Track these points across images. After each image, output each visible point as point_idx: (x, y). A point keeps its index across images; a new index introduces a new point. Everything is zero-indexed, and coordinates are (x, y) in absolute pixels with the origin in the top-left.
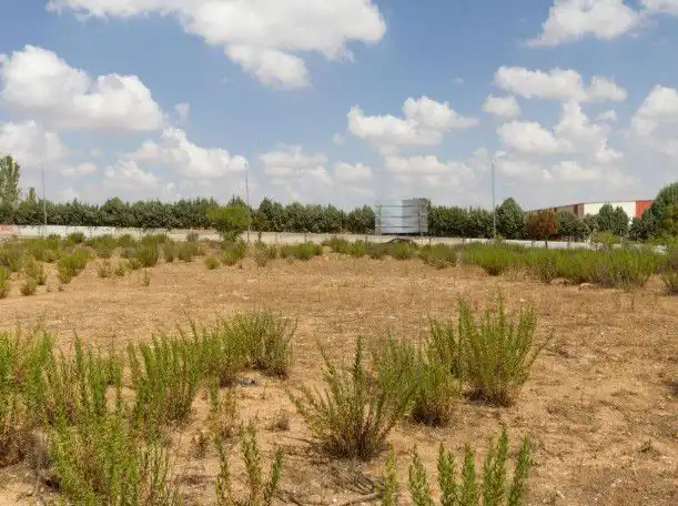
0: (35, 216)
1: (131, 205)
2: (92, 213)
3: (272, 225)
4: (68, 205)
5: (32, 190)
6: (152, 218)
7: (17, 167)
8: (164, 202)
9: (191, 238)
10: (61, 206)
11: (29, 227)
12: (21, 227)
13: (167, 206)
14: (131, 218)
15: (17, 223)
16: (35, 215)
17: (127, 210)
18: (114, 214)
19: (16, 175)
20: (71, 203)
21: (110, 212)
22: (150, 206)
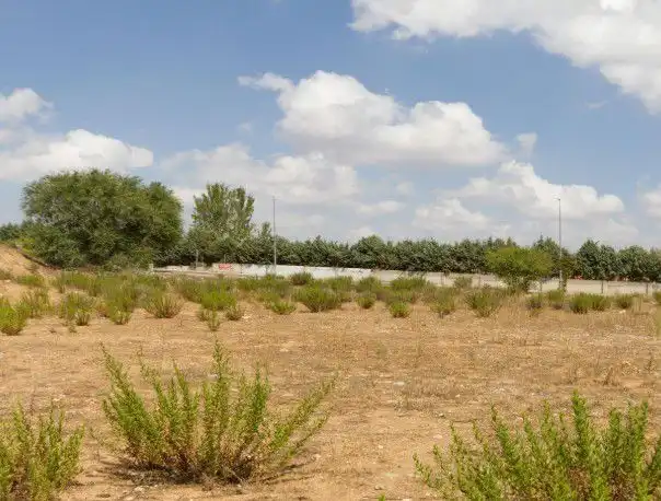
0: (262, 255)
1: (394, 245)
2: (338, 253)
3: (596, 272)
4: (308, 242)
5: (266, 226)
6: (423, 261)
7: (251, 201)
8: (441, 242)
9: (460, 284)
10: (298, 244)
11: (254, 267)
12: (244, 266)
13: (444, 246)
14: (393, 260)
15: (239, 262)
16: (264, 253)
17: (388, 250)
18: (370, 254)
19: (249, 209)
20: (312, 241)
21: (365, 252)
22: (419, 247)
